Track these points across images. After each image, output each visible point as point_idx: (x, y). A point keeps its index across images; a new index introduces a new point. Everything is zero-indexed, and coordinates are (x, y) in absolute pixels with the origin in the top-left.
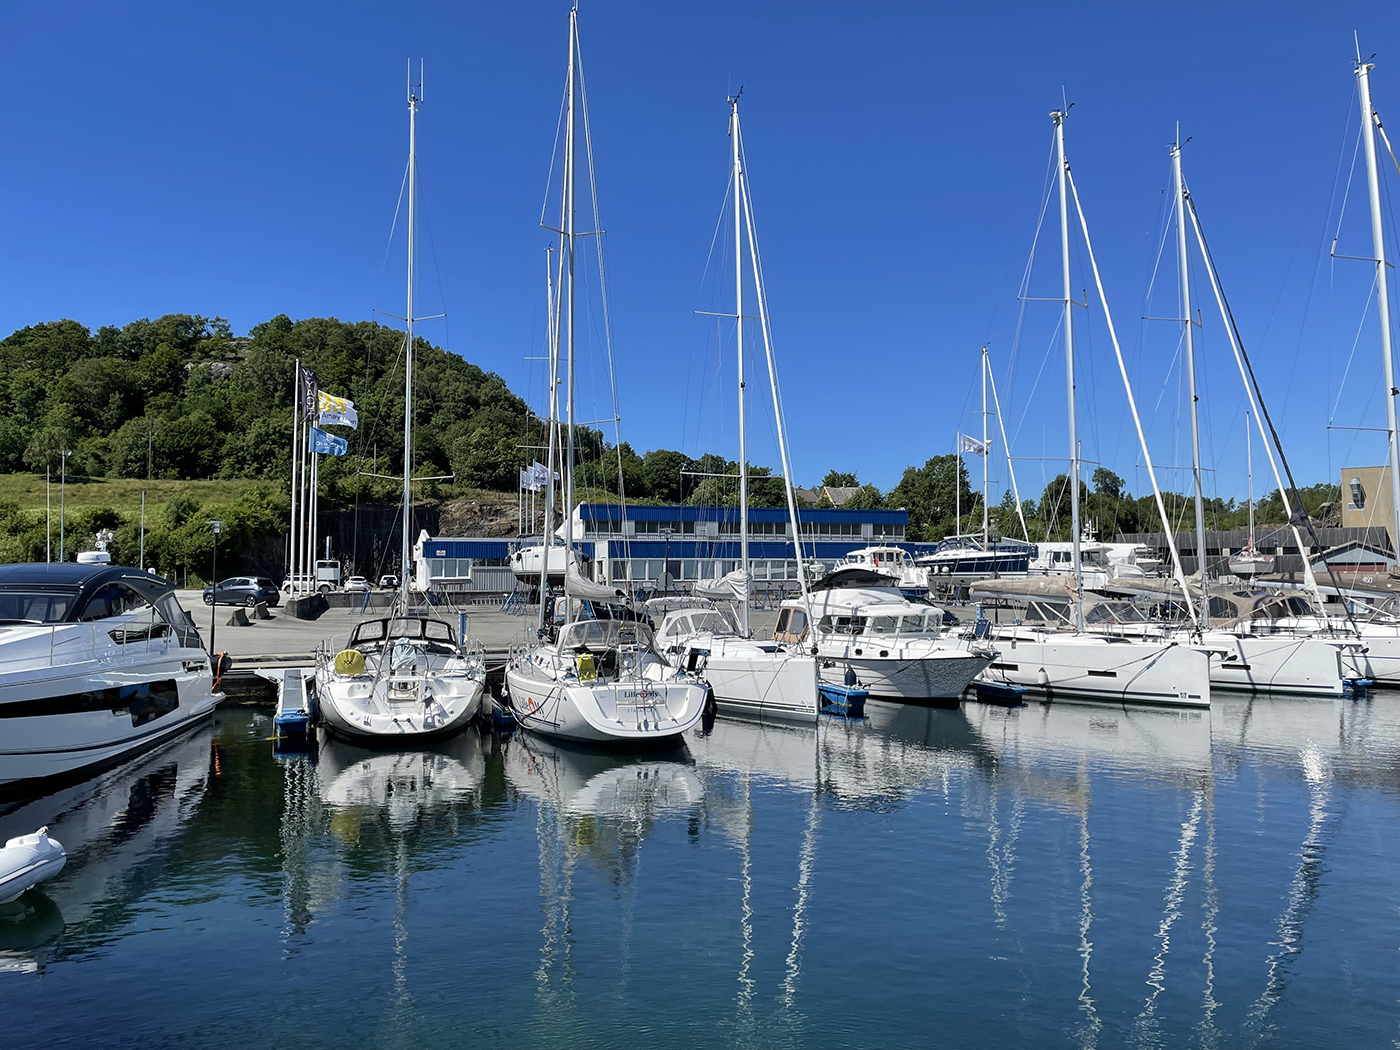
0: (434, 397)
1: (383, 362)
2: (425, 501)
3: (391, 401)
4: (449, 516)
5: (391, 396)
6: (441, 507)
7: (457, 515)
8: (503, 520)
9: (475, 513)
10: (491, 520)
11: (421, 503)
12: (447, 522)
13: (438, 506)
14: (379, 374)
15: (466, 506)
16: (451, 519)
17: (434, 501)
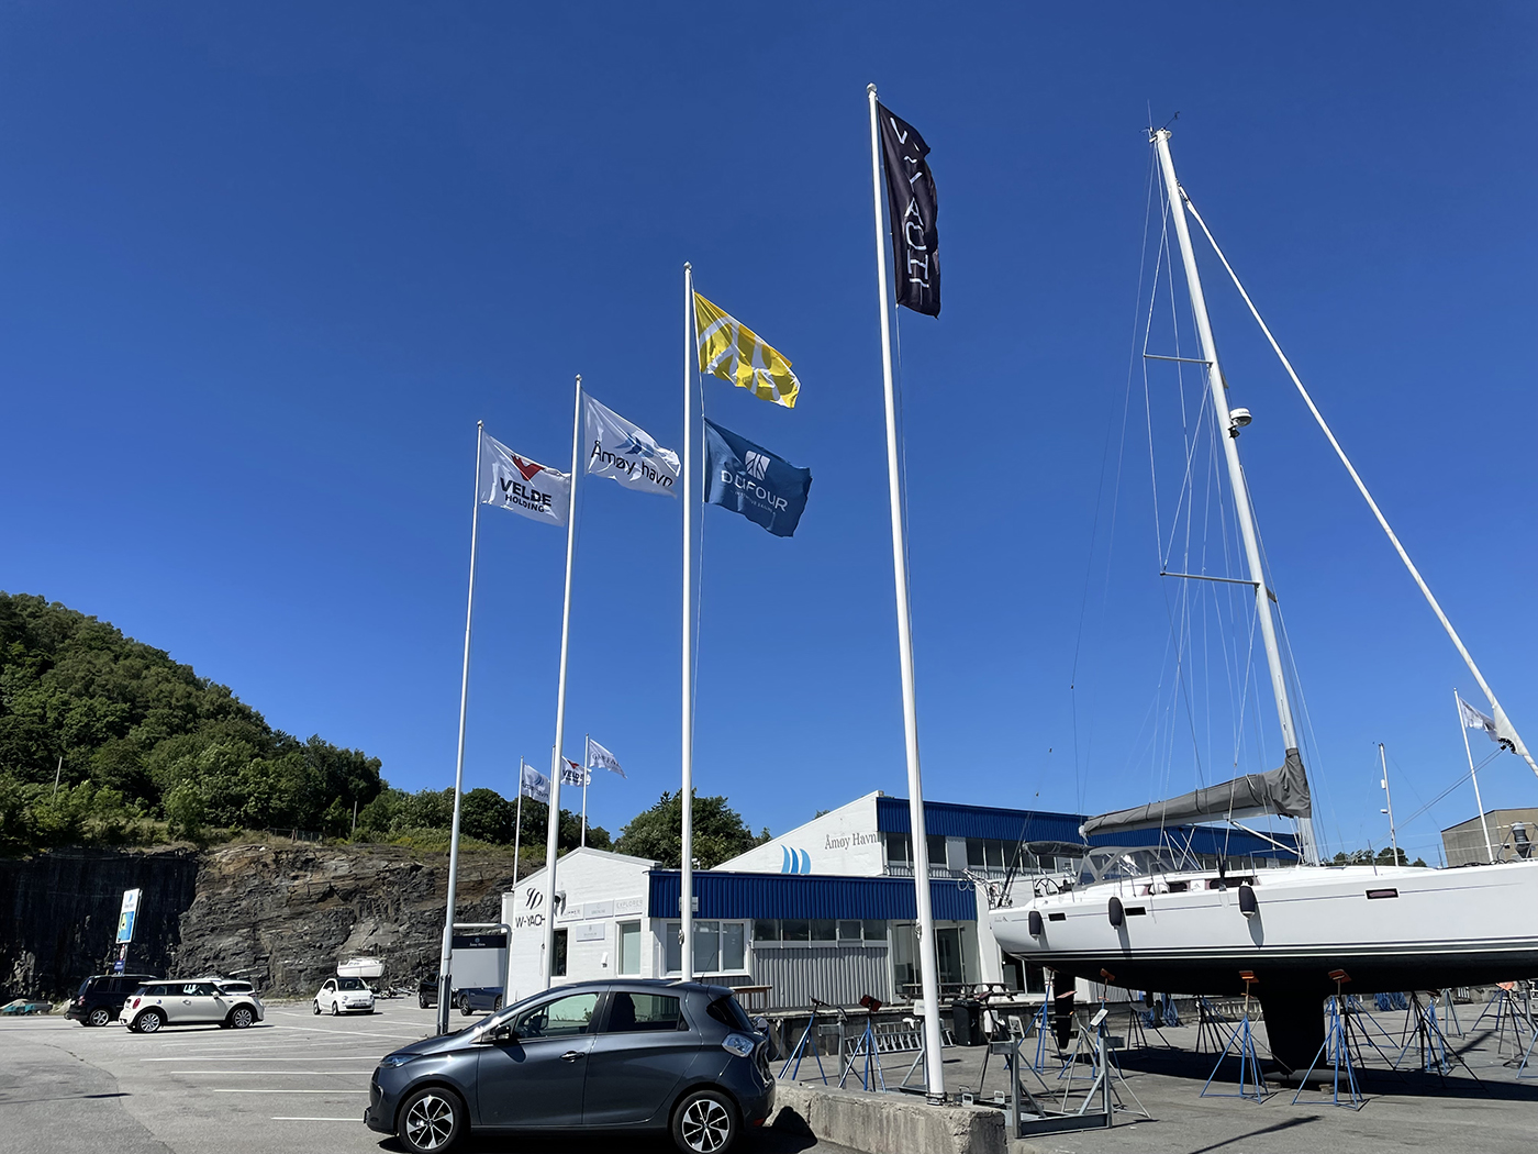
0: (133, 701)
1: (51, 649)
2: (175, 845)
3: (65, 703)
4: (215, 871)
5: (65, 696)
6: (202, 857)
7: (231, 869)
8: (317, 878)
9: (265, 865)
10: (295, 878)
11: (169, 848)
12: (210, 882)
13: (195, 854)
14: (46, 666)
15: (249, 854)
16: (217, 875)
17: (190, 846)
